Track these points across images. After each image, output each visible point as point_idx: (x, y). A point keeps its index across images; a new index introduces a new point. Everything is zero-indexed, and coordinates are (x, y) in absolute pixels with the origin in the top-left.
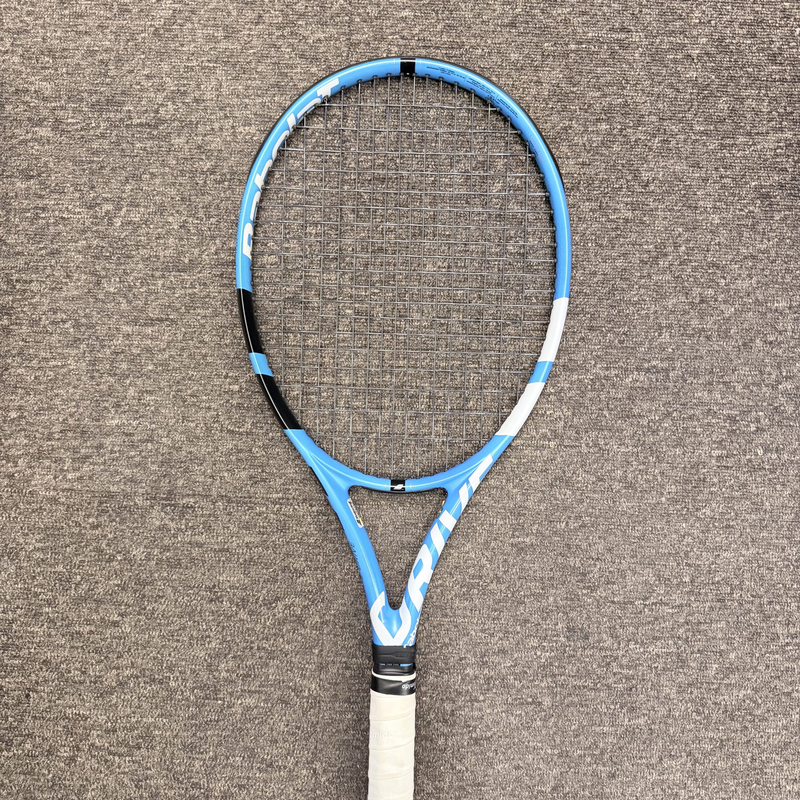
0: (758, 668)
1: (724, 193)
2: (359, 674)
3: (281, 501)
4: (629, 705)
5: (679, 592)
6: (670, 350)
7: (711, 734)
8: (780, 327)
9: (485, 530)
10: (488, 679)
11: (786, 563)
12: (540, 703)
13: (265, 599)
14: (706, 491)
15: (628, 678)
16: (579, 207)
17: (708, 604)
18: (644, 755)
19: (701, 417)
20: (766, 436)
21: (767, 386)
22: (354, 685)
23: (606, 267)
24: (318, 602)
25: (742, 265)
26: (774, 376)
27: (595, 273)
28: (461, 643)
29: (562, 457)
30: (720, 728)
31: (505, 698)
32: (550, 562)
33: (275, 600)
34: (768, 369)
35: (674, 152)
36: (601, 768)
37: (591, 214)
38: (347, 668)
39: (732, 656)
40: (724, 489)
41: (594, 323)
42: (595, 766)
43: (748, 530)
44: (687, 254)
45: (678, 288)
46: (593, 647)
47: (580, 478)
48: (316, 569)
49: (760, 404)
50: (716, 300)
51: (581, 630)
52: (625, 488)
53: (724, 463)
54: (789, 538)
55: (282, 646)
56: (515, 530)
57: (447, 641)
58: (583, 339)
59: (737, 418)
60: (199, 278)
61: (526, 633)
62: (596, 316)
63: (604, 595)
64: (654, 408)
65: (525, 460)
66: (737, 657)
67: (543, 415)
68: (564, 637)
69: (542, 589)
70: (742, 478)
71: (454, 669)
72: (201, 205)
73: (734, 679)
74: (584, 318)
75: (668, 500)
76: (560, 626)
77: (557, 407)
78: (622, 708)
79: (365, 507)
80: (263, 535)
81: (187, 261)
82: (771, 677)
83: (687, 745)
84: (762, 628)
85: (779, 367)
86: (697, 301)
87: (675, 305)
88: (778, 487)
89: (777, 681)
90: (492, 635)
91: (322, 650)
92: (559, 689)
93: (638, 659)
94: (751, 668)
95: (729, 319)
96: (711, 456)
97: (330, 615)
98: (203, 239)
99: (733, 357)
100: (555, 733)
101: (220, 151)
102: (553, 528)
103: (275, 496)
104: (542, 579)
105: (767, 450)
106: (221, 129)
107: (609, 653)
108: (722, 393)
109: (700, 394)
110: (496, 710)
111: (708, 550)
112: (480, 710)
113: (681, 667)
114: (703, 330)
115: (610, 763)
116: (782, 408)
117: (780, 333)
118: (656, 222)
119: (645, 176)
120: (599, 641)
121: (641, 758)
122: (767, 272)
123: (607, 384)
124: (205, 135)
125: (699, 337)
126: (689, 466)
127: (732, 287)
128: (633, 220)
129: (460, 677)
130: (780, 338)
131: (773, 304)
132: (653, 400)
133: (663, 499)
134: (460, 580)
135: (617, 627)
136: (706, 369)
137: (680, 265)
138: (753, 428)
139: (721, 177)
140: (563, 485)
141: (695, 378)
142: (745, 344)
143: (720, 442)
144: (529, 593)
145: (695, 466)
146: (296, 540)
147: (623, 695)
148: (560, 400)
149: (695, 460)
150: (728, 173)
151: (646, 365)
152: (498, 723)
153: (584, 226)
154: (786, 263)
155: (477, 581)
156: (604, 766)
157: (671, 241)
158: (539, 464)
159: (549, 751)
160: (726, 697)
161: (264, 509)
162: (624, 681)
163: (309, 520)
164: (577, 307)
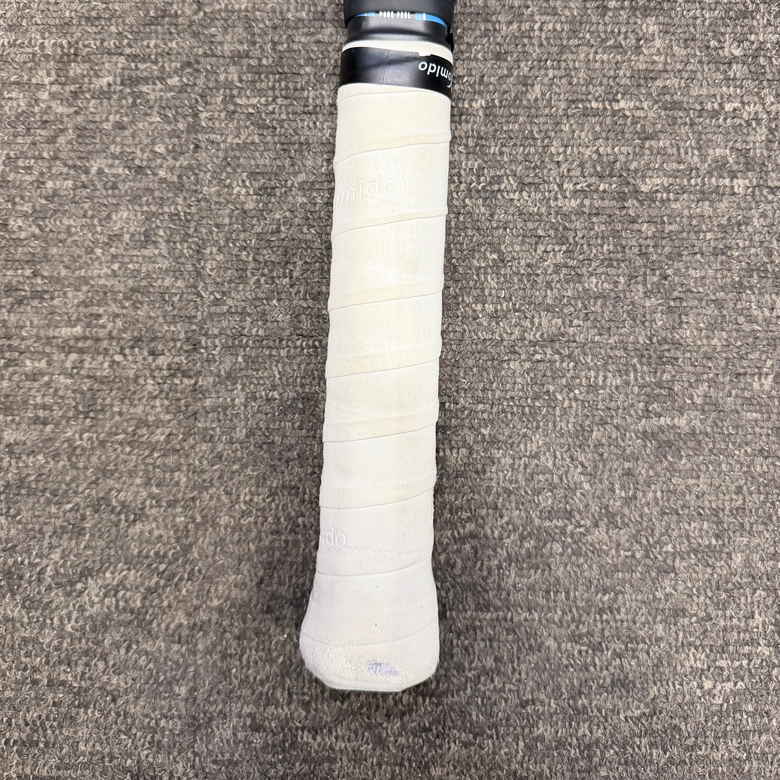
2: (284, 741)
3: (80, 344)
9: (576, 399)
10: (589, 747)
13: (58, 573)
22: (273, 765)
24: (181, 579)
28: (523, 667)
29: (763, 215)
33: (82, 575)
38: (256, 728)
48: (172, 504)
55: (105, 678)
56: (651, 398)
57: (490, 662)
61: (677, 640)
65: (674, 227)
67: (715, 114)
68: (768, 645)
69: (717, 536)
71: (508, 725)
76: (758, 619)
77: (749, 92)
79: (283, 353)
80: (45, 423)
90: (597, 648)
91: (195, 689)
92: (755, 763)
97: (211, 609)
102: (743, 389)
103: (65, 332)
104: (716, 512)
129: (521, 744)
134: (518, 522)
144: (684, 547)
146: (121, 437)
155: (560, 523)
158: (709, 236)
161: (43, 364)
163: (150, 388)
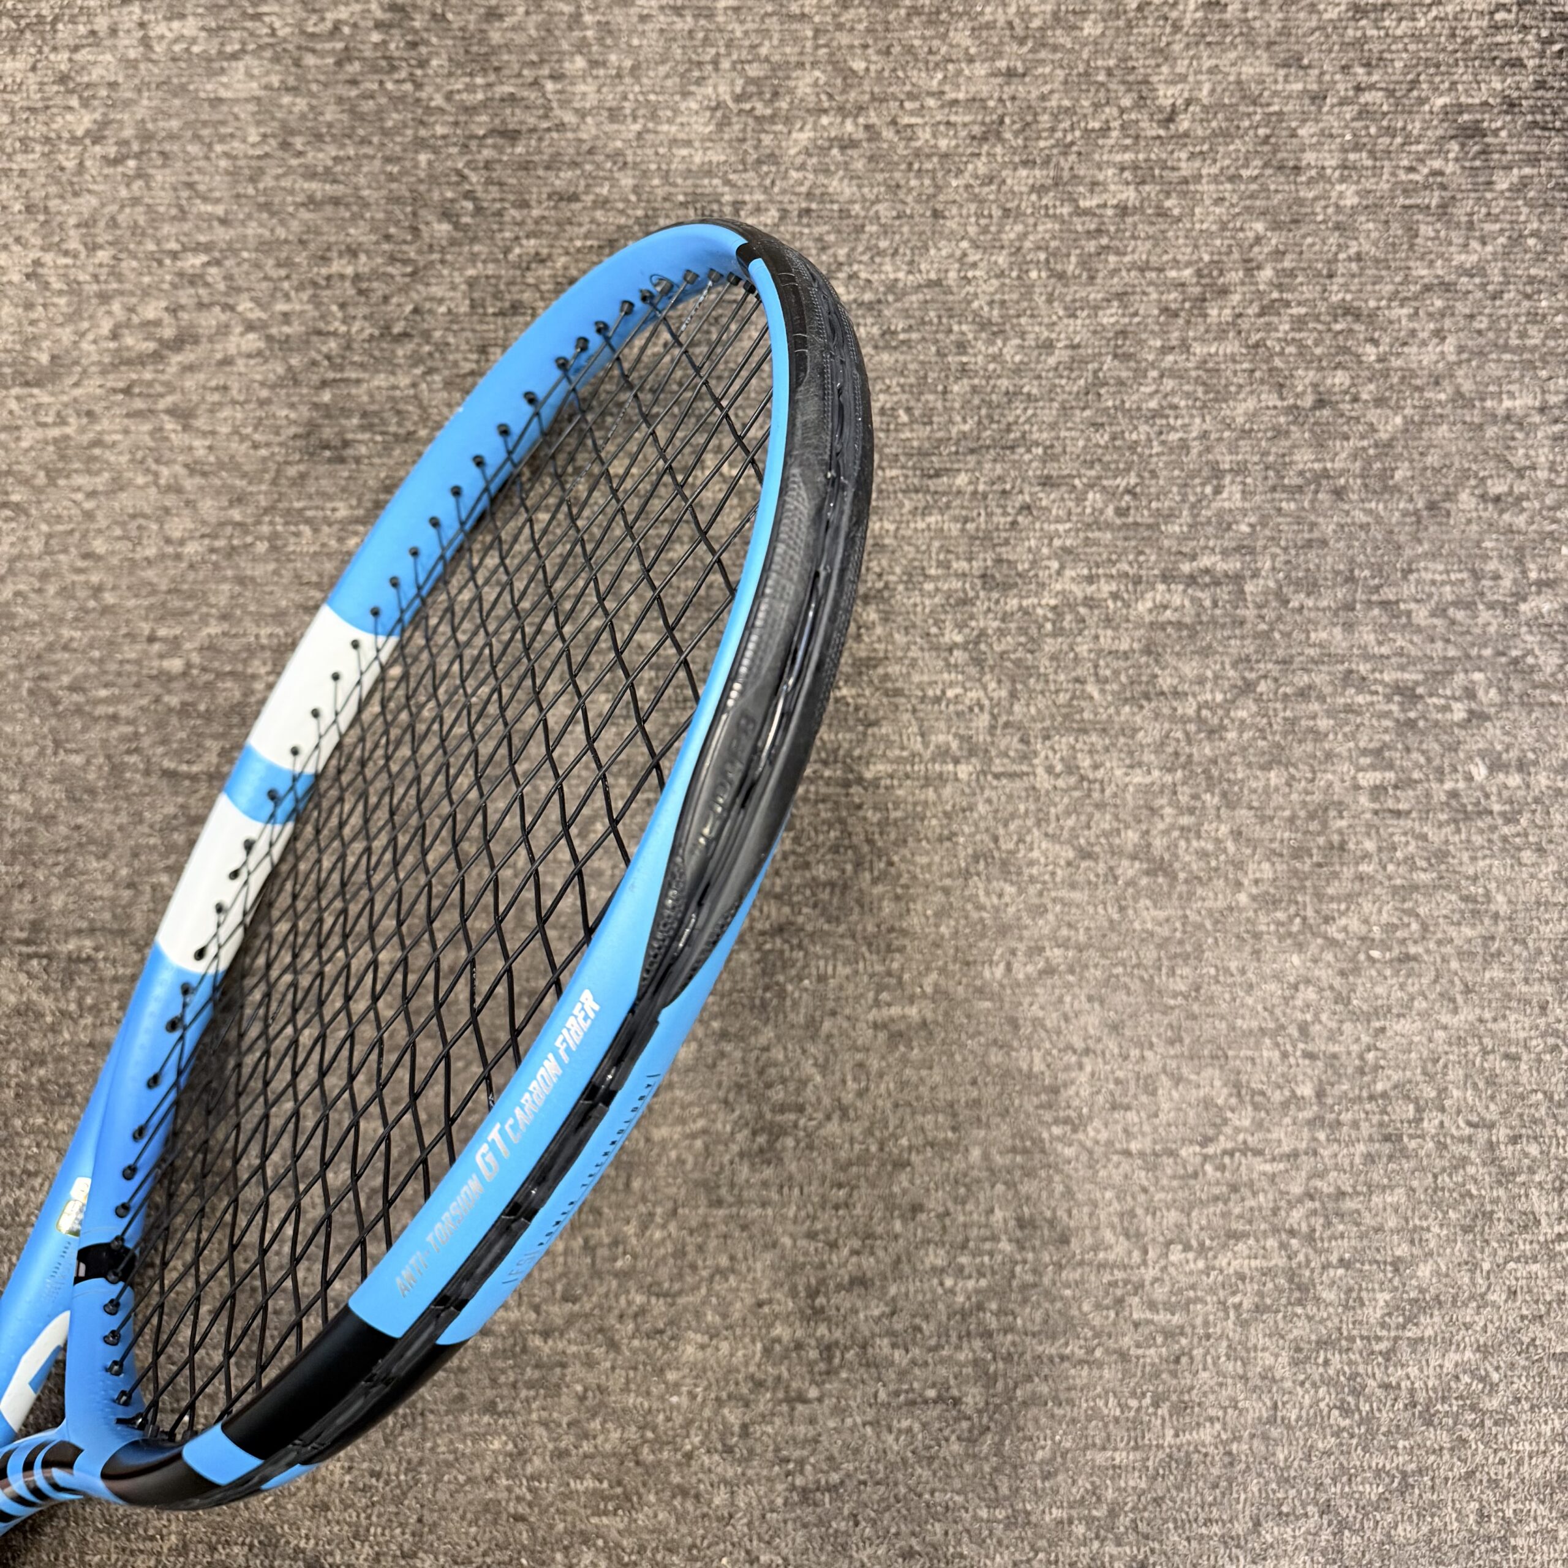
0: (1491, 1297)
1: (1367, 127)
4: (1174, 1398)
5: (1287, 1120)
6: (1244, 528)
7: (1378, 1460)
8: (1518, 458)
11: (1551, 1041)
12: (957, 1402)
14: (1348, 872)
15: (1170, 1334)
16: (1004, 182)
17: (1361, 1148)
18: (1215, 1514)
19: (1328, 690)
20: (1492, 731)
21: (1491, 606)
23: (1078, 328)
25: (1417, 309)
26: (1507, 583)
27: (1048, 346)
30: (1401, 1444)
31: (870, 1390)
32: (972, 1062)
34: (1492, 566)
35: (1236, 31)
36: (1110, 1548)
37: (1034, 197)
39: (1424, 1271)
40: (1391, 868)
41: (1052, 469)
42: (1096, 1545)
43: (1454, 965)
44: (1280, 287)
45: (1258, 374)
46: (1081, 1263)
47: (1035, 854)
49: (1474, 652)
50: (1355, 399)
51: (1052, 1223)
52: (1147, 873)
53: (1390, 804)
54: (1556, 981)
58: (1026, 508)
59: (1420, 690)
60: (75, 400)
62: (1058, 449)
63: (1104, 1136)
64: (1209, 674)
66: (1437, 1273)
70: (1436, 836)
72: (72, 221)
73: (1430, 1325)
74: (1027, 457)
75: (1254, 898)
78: (1156, 1404)
81: (44, 359)
82: (1523, 1318)
83: (1319, 1486)
84: (1496, 1201)
85: (1520, 561)
86: (1308, 401)
87: (1252, 416)
88: (1527, 856)
89: (1535, 1329)
93: (1193, 1287)
94: (1472, 1297)
95: (1389, 444)
96: (1357, 787)
98: (80, 302)
99: (1402, 538)
100: (996, 1470)
101: (113, 85)
105: (1496, 766)
106: (113, 31)
107: (1119, 1275)
108: (1381, 629)
109: (1323, 635)
110: (849, 1422)
111: (1355, 1016)
112: (812, 1421)
113: (1300, 1302)
114: (1325, 474)
115: (1132, 1537)
116: (1530, 660)
117: (1520, 473)
118: (1197, 210)
119: (1167, 95)
120: (1095, 1249)
121: (1208, 1522)
122: (1482, 323)
123: (1093, 618)
124: (76, 49)
125: (1316, 492)
126: (1302, 814)
127: (1396, 363)
128: (1139, 210)
130: (1521, 488)
131: (1501, 401)
132: (1206, 652)
133: (1243, 898)
135: (1139, 1211)
136: (1337, 573)
137: (1260, 315)
138: (1459, 712)
139: (1358, 89)
140: (995, 871)
141: (1308, 595)
142: (1432, 506)
143: (1378, 752)
145: (1319, 813)
147: (1157, 1375)
148: (978, 661)
149: (1317, 797)
150: (1375, 78)
151: (1186, 567)
152: (857, 1451)
153: (1019, 228)
154: (1528, 297)
156: (1119, 1544)
157: (1236, 256)
159: (984, 1513)
160: (1413, 1371)
162: (1160, 1340)
164: (1009, 430)
